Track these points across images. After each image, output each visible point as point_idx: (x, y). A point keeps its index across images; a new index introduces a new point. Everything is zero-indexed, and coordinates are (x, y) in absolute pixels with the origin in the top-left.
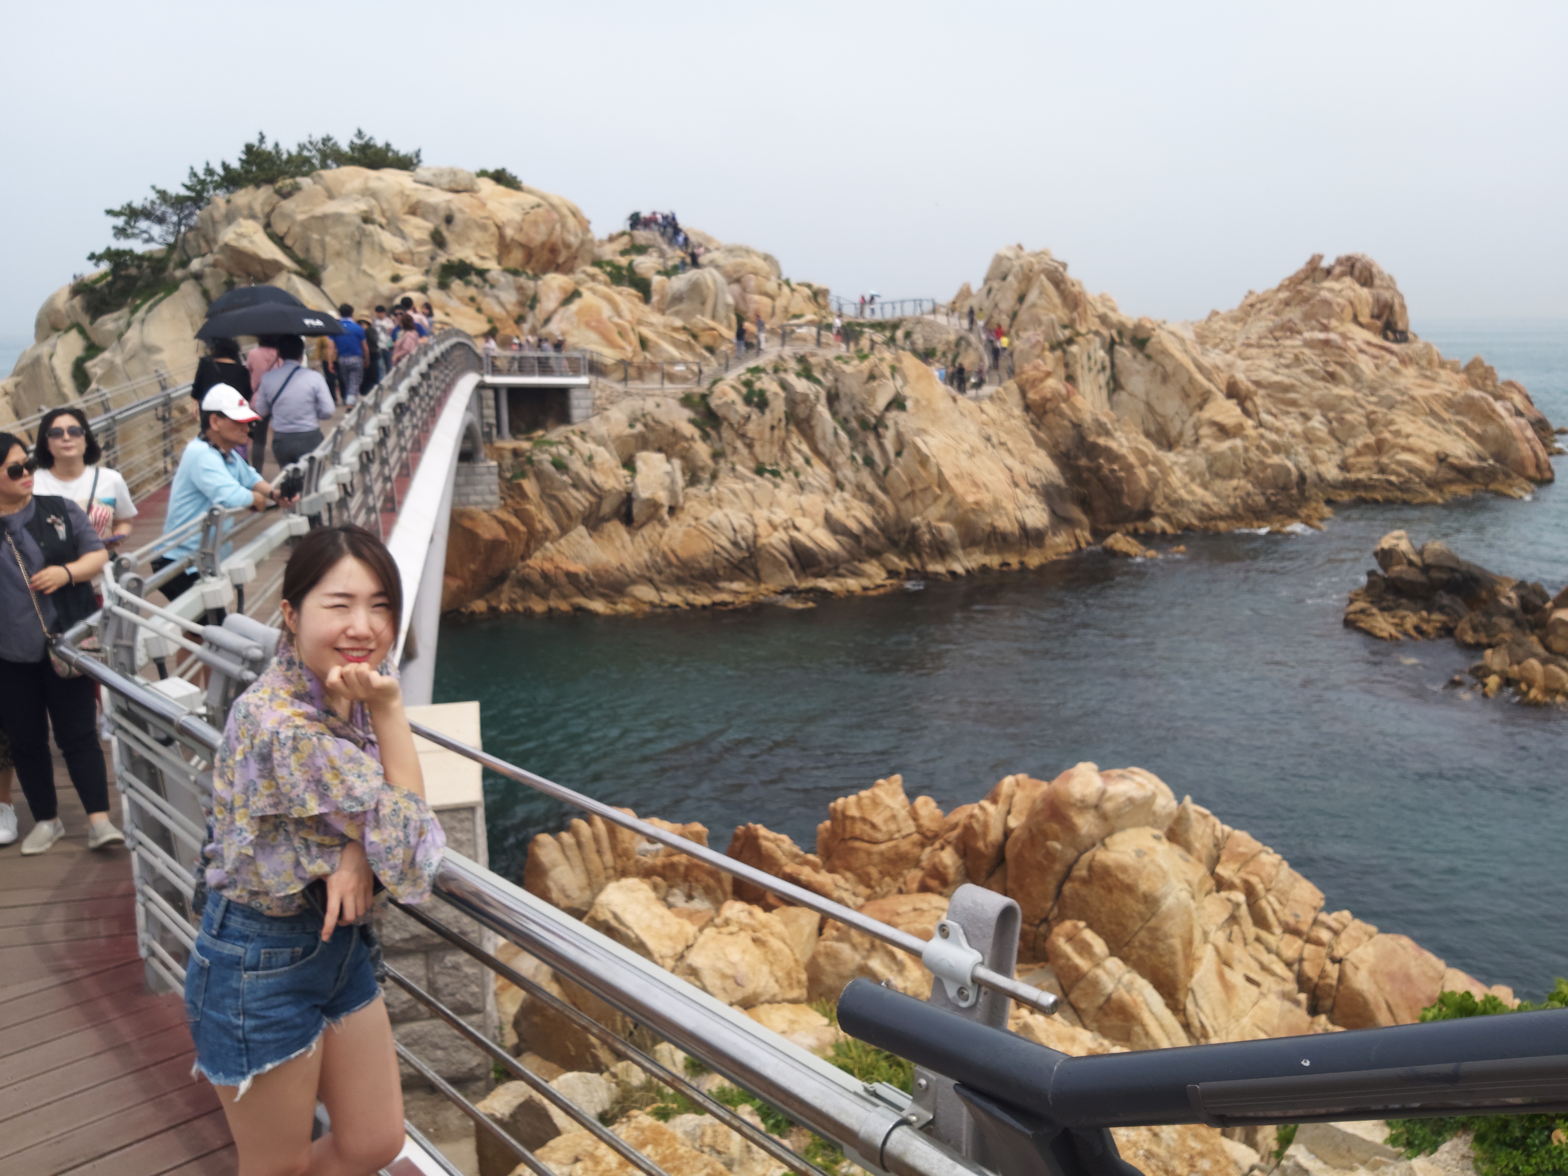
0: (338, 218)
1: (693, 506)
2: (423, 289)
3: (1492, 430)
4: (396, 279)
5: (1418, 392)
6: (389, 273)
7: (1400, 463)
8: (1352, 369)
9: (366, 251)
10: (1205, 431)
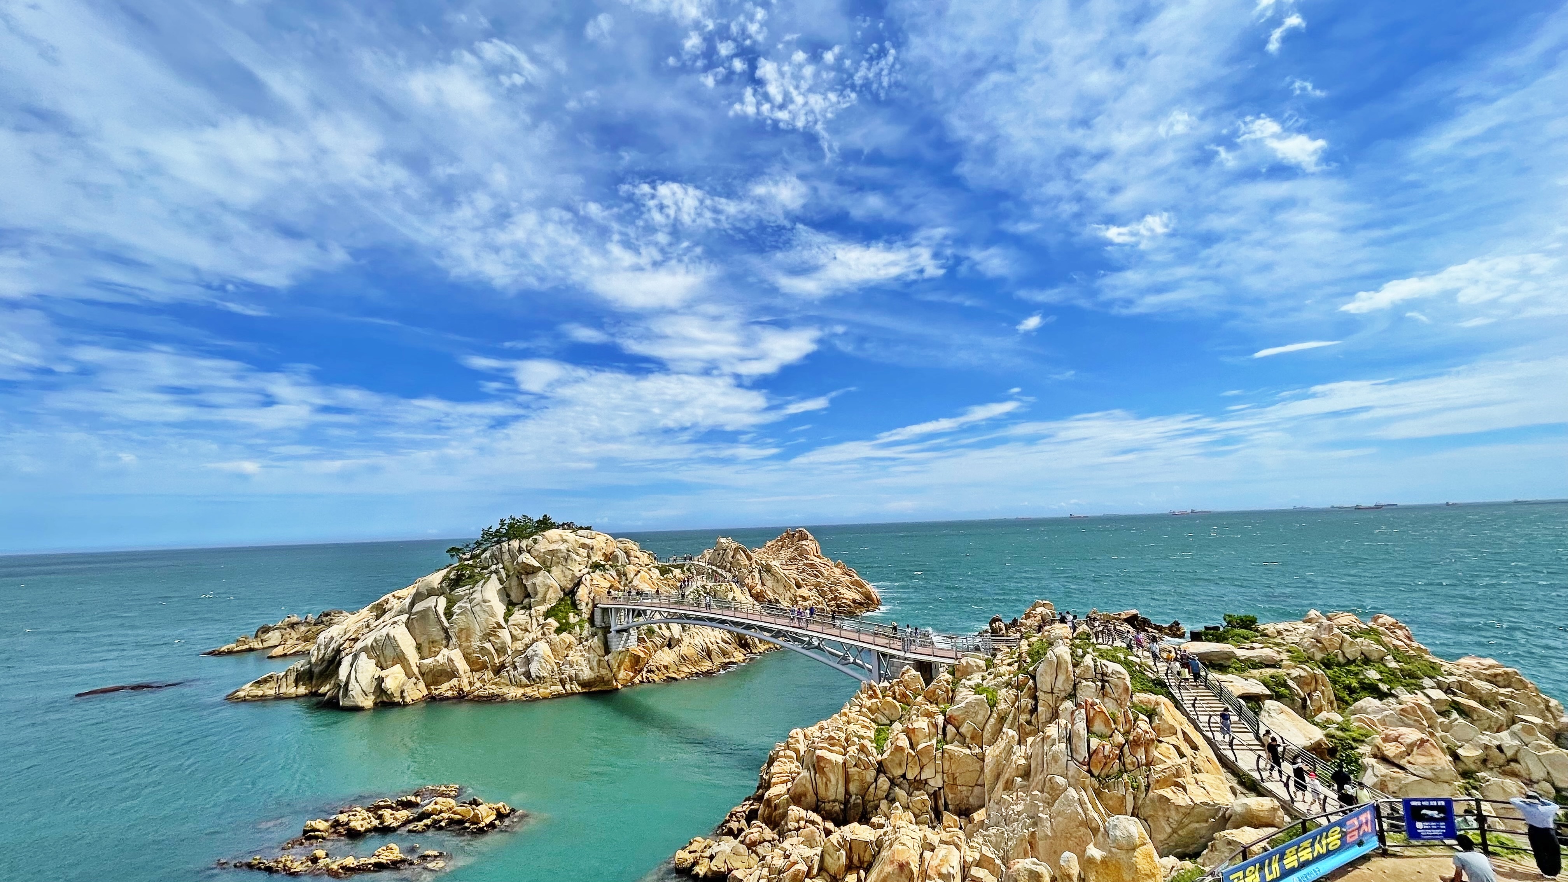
0: (560, 551)
1: (686, 639)
2: (588, 573)
3: (864, 590)
4: (580, 571)
5: (842, 579)
6: (577, 569)
7: (845, 603)
8: (820, 572)
9: (569, 561)
10: (798, 599)
